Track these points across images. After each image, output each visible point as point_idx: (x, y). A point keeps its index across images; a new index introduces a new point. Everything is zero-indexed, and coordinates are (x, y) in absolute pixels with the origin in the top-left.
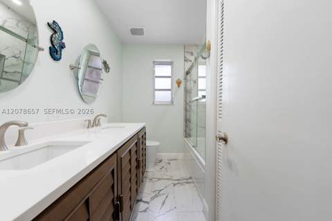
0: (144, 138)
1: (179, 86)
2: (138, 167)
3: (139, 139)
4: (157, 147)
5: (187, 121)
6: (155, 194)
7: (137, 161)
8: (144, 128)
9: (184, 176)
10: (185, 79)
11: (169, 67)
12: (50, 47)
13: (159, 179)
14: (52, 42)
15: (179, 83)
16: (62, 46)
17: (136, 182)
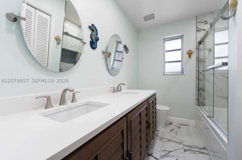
0: (154, 103)
1: (190, 57)
2: (148, 127)
3: (149, 104)
4: (167, 111)
5: (200, 90)
6: (164, 153)
7: (148, 122)
8: (154, 95)
9: (196, 144)
10: (198, 49)
11: (180, 41)
12: (90, 42)
13: (169, 140)
14: (91, 37)
15: (190, 54)
16: (97, 39)
17: (147, 140)
